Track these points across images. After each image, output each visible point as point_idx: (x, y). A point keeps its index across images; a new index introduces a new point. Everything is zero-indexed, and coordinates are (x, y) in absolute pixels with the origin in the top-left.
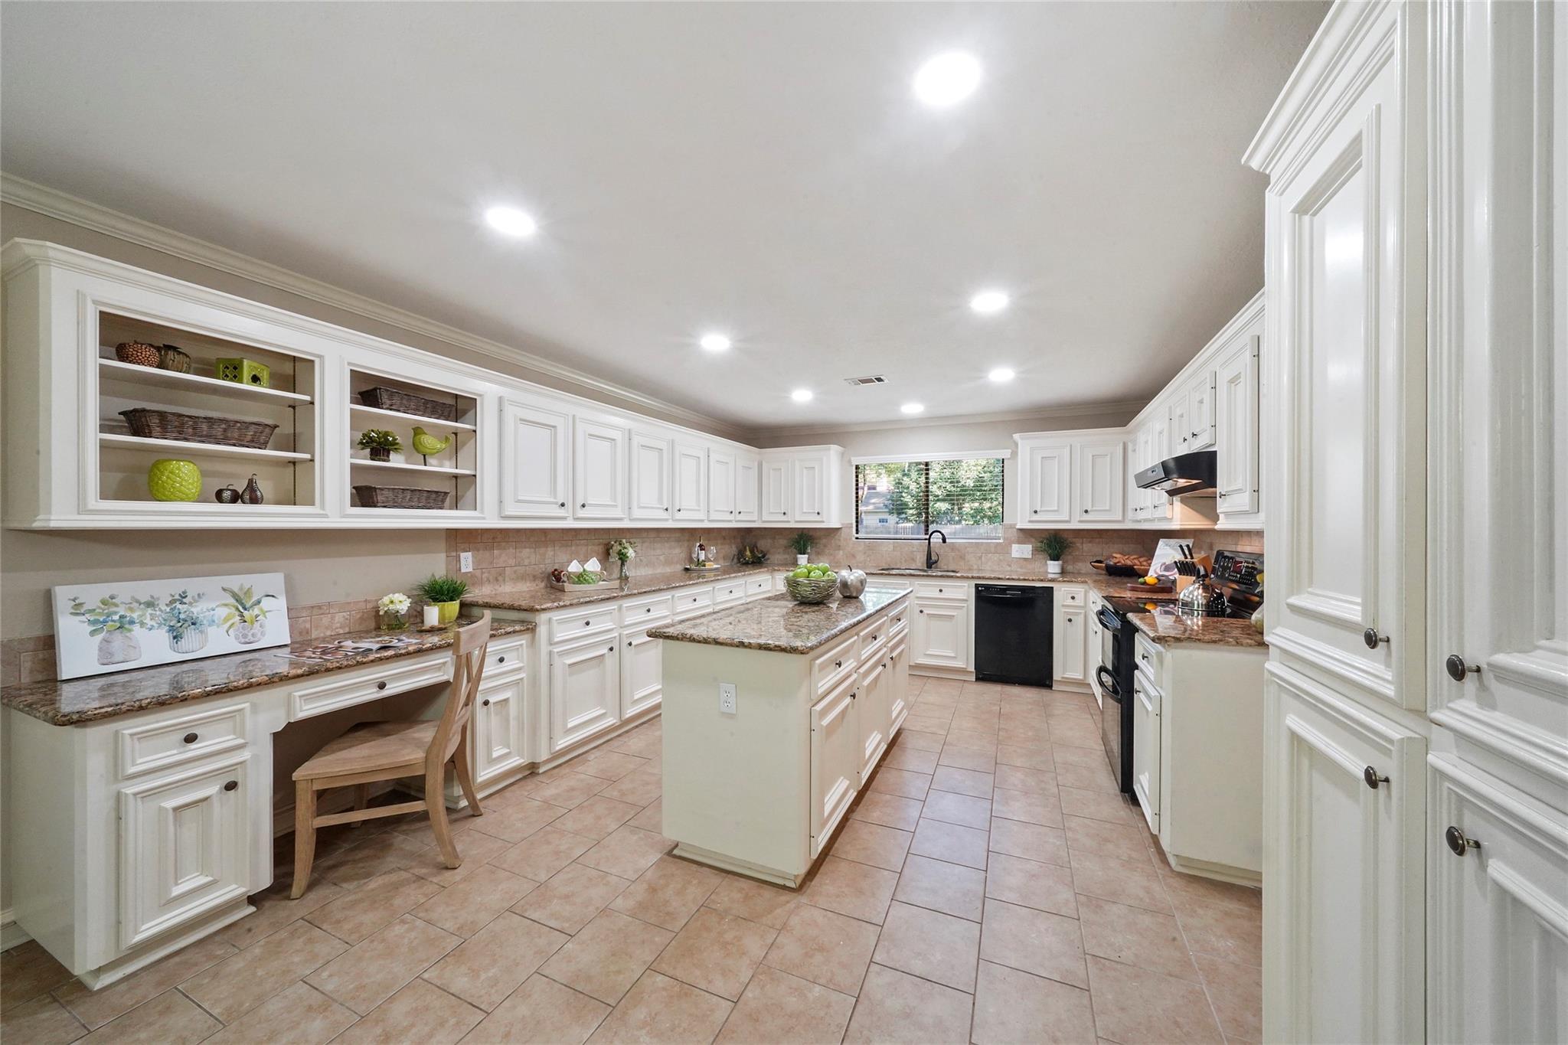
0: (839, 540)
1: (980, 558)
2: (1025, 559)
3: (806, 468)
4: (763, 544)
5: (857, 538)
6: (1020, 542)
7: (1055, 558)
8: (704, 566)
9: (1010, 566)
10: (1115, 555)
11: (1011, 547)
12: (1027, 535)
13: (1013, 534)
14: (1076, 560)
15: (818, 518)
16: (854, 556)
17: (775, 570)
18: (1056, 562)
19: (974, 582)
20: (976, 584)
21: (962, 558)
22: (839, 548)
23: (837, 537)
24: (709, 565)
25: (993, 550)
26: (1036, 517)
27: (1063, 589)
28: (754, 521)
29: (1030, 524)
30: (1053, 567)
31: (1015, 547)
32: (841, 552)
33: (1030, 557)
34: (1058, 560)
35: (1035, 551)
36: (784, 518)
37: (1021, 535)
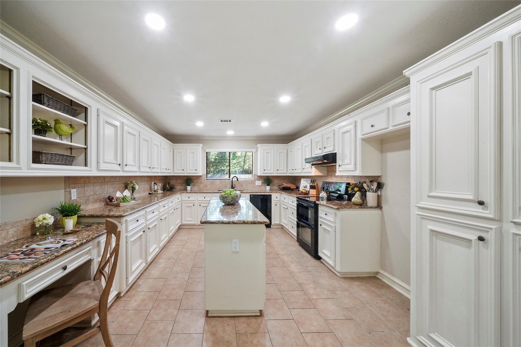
0: (201, 180)
1: (247, 186)
2: (260, 186)
3: (191, 152)
4: (173, 182)
5: (207, 179)
6: (258, 180)
7: (268, 185)
9: (255, 188)
10: (283, 184)
11: (256, 182)
12: (260, 177)
13: (256, 177)
14: (273, 186)
15: (196, 172)
16: (206, 186)
17: (182, 192)
18: (269, 187)
19: (249, 194)
20: (250, 195)
21: (241, 186)
22: (201, 183)
23: (200, 179)
24: (159, 192)
25: (250, 183)
26: (265, 172)
27: (274, 195)
28: (171, 173)
29: (263, 174)
30: (268, 188)
31: (257, 181)
32: (202, 185)
33: (261, 185)
34: (269, 186)
35: (262, 183)
36: (183, 172)
37: (258, 177)
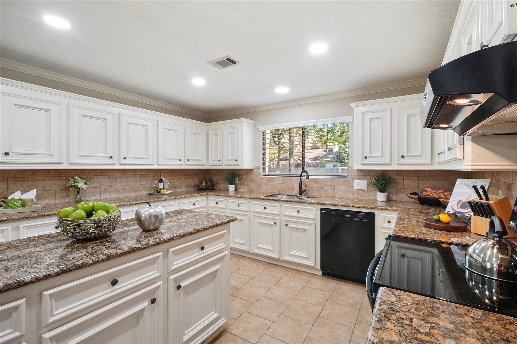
0: (253, 176)
1: (334, 189)
2: (363, 190)
3: (230, 133)
5: (264, 175)
6: (359, 179)
7: (382, 190)
8: (160, 192)
9: (353, 194)
10: (426, 189)
11: (354, 182)
12: (364, 173)
13: (356, 174)
14: (399, 192)
15: (236, 163)
16: (260, 186)
17: (207, 195)
18: (382, 194)
19: (319, 207)
20: (321, 208)
21: (322, 188)
22: (252, 181)
23: (251, 174)
24: (163, 192)
25: (341, 183)
26: (366, 161)
27: (381, 215)
28: (204, 165)
29: (363, 166)
30: (381, 197)
31: (356, 182)
32: (254, 184)
33: (366, 189)
34: (384, 192)
35: (369, 184)
36: (219, 163)
37: (360, 174)
